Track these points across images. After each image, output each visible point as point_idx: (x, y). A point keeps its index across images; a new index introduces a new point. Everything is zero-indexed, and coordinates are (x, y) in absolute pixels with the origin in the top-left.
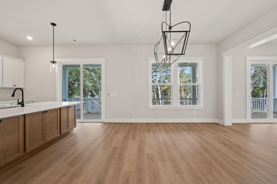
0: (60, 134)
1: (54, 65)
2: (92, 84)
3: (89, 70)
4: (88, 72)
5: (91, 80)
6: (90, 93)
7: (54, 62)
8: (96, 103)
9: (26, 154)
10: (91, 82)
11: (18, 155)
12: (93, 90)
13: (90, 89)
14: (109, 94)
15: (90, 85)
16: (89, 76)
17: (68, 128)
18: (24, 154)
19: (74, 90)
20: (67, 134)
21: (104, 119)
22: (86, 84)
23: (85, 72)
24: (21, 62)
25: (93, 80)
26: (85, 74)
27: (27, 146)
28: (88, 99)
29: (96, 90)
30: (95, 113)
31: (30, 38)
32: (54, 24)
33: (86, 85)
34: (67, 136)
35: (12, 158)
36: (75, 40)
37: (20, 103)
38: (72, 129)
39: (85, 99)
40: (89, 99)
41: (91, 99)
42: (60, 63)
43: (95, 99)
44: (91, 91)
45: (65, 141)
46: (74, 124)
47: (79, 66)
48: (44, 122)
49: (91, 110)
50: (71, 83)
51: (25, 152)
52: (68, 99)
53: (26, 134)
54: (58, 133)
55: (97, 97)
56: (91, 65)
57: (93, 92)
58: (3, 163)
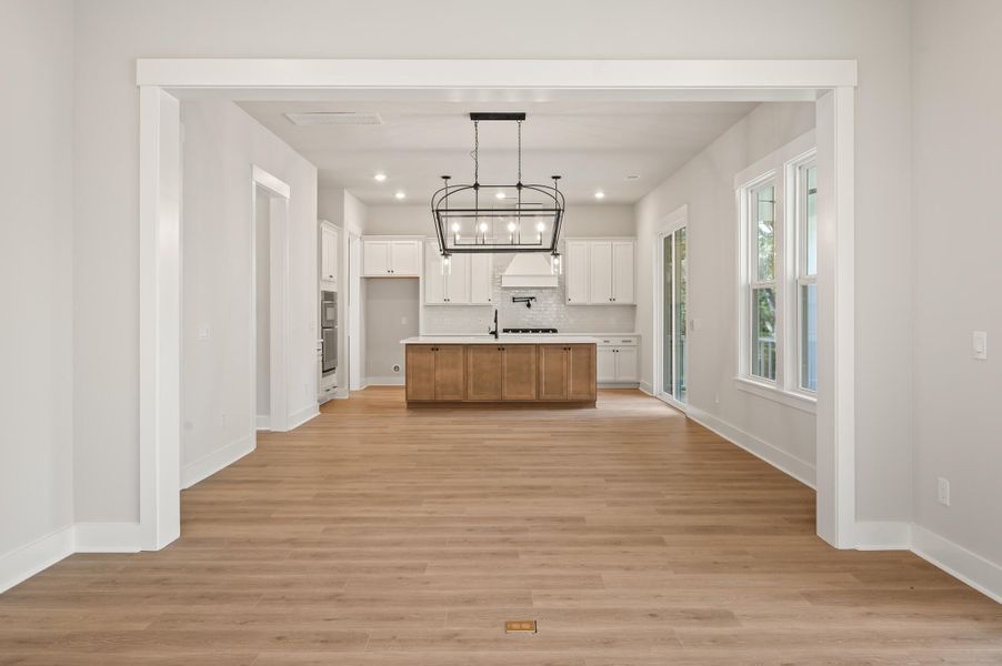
0: (538, 398)
17: (561, 394)
24: (627, 243)
32: (555, 177)
46: (587, 392)
58: (440, 398)
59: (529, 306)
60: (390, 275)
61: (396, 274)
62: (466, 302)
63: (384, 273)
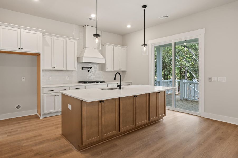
0: (149, 120)
1: (145, 49)
2: (191, 64)
3: (186, 47)
4: (185, 49)
5: (189, 58)
6: (188, 75)
7: (144, 45)
8: (193, 88)
9: (120, 132)
10: (188, 61)
11: (114, 132)
12: (192, 71)
13: (188, 70)
14: (210, 79)
15: (188, 65)
16: (187, 53)
17: (157, 116)
18: (119, 133)
19: (170, 71)
20: (156, 122)
21: (202, 111)
22: (183, 63)
23: (182, 49)
24: (124, 48)
25: (192, 58)
26: (182, 52)
27: (121, 126)
28: (183, 83)
29: (195, 71)
30: (192, 101)
31: (129, 26)
32: (144, 6)
33: (183, 65)
34: (156, 125)
35: (110, 134)
36: (166, 16)
37: (118, 85)
38: (162, 118)
39: (180, 82)
40: (185, 83)
41: (187, 83)
42: (152, 45)
43: (192, 83)
44: (188, 72)
45: (153, 130)
46: (164, 112)
47: (170, 45)
48: (134, 106)
49: (187, 97)
50: (167, 63)
51: (119, 131)
52: (162, 81)
53: (120, 115)
54: (146, 120)
55: (195, 80)
56: (187, 41)
57: (192, 73)
58: (105, 136)
59: (89, 71)
60: (20, 51)
61: (24, 50)
62: (65, 69)
63: (17, 50)
